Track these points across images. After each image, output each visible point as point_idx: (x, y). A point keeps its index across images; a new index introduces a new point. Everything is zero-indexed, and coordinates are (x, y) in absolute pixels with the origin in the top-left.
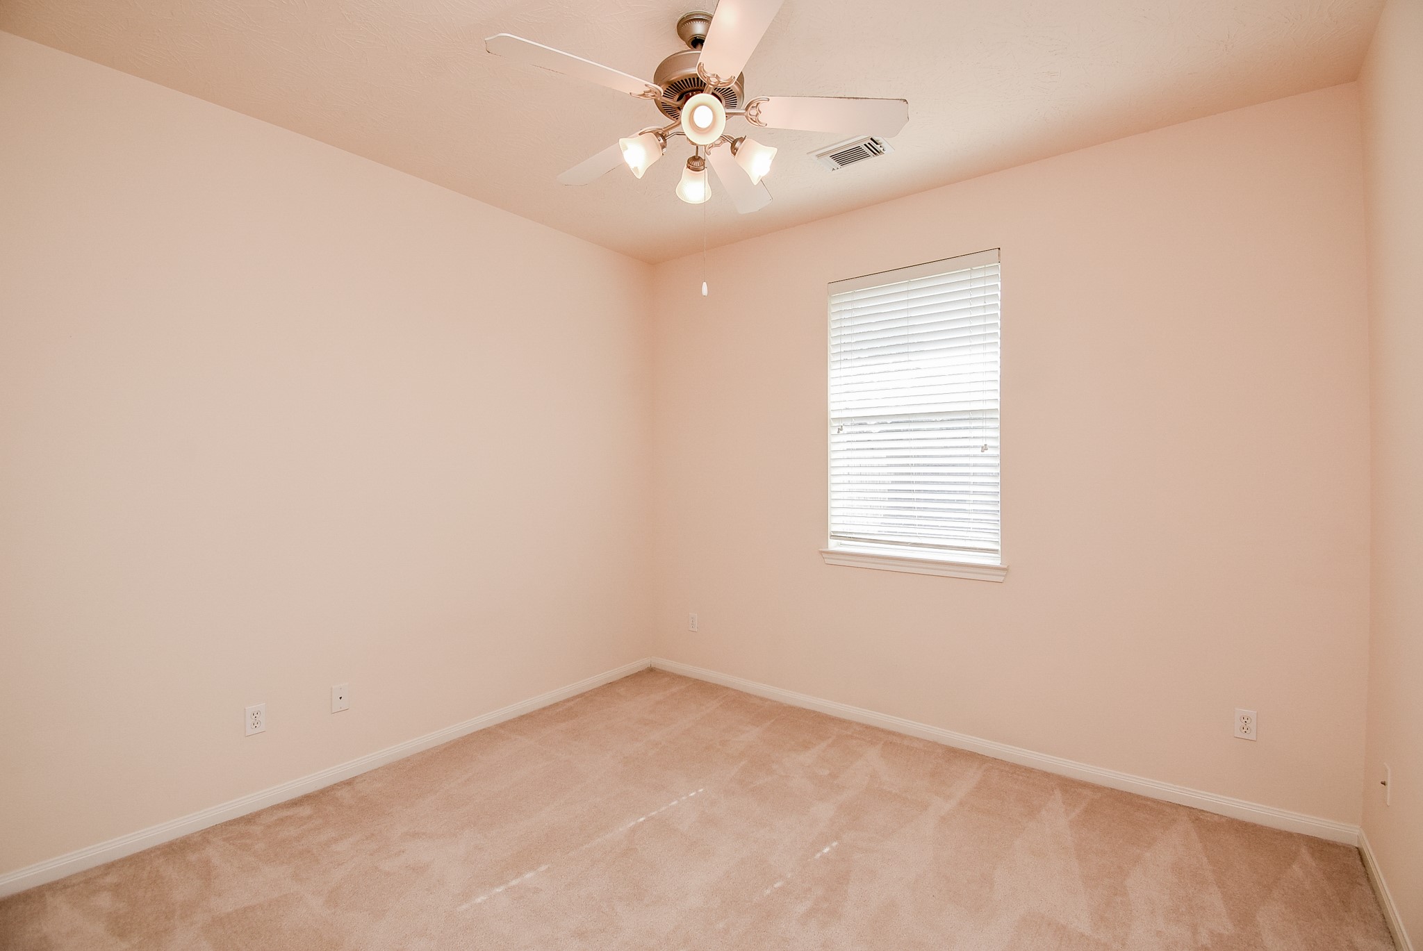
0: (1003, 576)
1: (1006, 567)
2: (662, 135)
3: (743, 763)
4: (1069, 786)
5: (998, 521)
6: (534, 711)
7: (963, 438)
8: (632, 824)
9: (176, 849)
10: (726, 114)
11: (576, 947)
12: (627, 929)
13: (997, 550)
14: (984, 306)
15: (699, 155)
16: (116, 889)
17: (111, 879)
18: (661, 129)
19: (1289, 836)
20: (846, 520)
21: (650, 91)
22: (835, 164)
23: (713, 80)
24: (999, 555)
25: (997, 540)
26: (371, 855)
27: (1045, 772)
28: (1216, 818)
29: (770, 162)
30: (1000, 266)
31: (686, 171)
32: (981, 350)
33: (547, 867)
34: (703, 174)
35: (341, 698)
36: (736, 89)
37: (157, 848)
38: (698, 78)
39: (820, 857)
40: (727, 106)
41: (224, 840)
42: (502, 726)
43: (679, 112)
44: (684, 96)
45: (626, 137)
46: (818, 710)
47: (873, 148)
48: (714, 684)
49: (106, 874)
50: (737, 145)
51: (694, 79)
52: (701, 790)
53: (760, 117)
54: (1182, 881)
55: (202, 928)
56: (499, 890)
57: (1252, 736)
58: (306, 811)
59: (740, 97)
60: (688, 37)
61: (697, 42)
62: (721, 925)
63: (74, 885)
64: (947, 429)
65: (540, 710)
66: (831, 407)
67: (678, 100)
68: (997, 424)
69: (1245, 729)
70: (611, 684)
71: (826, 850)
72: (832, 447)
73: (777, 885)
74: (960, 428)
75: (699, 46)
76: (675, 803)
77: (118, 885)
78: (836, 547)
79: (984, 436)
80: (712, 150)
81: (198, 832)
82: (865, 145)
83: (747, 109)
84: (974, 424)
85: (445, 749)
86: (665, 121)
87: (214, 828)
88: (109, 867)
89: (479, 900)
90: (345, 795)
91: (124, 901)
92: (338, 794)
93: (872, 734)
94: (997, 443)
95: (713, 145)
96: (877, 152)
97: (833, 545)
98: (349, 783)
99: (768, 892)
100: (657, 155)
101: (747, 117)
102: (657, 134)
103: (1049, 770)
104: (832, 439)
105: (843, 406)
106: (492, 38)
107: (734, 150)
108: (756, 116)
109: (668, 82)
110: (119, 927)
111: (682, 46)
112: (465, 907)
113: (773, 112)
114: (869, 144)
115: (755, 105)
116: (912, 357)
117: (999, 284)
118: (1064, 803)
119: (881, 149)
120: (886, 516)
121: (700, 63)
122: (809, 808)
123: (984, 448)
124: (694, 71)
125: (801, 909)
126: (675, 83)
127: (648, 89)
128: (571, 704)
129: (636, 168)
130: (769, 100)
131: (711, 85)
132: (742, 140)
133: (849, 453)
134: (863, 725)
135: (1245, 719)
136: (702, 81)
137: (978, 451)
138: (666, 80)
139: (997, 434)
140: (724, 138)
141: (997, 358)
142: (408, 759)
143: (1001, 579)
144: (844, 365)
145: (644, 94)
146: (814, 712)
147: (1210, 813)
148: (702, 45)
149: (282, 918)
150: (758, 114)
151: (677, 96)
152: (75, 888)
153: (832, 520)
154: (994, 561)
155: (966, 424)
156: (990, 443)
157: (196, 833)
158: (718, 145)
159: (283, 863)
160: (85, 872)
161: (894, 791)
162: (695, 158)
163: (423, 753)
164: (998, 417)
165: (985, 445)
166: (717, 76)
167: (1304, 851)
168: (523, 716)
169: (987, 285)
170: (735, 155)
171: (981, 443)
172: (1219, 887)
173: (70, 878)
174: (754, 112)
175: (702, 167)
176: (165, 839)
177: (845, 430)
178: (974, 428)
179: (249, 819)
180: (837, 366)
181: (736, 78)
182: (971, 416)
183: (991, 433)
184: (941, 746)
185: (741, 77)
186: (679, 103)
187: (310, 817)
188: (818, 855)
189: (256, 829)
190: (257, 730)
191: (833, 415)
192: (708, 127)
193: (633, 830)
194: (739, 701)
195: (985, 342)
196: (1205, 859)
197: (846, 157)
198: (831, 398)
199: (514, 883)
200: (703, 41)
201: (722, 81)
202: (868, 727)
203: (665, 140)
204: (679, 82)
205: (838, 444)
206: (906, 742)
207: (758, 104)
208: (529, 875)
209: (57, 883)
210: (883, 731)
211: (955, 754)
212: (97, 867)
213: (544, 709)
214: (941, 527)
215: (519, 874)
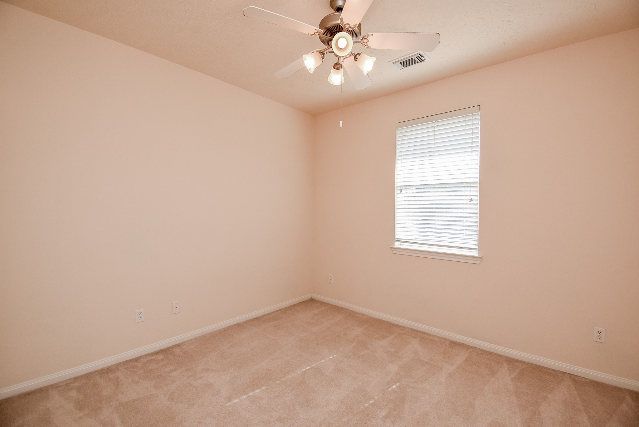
0: (479, 261)
1: (481, 257)
2: (322, 53)
3: (354, 344)
4: (511, 362)
5: (477, 235)
6: (260, 316)
7: (460, 195)
8: (304, 369)
9: (104, 372)
10: (353, 42)
11: (279, 425)
12: (302, 419)
13: (477, 249)
14: (472, 133)
15: (339, 62)
16: (79, 389)
17: (76, 384)
18: (322, 51)
19: (620, 389)
20: (403, 233)
21: (317, 32)
22: (401, 67)
23: (347, 26)
24: (477, 251)
25: (477, 244)
26: (188, 378)
27: (499, 355)
28: (584, 379)
29: (373, 64)
30: (480, 114)
31: (333, 70)
32: (470, 154)
33: (265, 387)
34: (341, 71)
35: (176, 307)
36: (357, 30)
37: (96, 371)
38: (340, 26)
39: (391, 390)
40: (353, 39)
41: (125, 368)
42: (245, 322)
43: (330, 42)
44: (333, 34)
45: (306, 54)
46: (388, 321)
47: (420, 58)
48: (340, 307)
49: (75, 382)
50: (357, 57)
51: (338, 26)
52: (335, 356)
53: (368, 44)
54: (568, 409)
55: (115, 408)
56: (244, 397)
57: (603, 341)
58: (160, 357)
59: (359, 34)
60: (335, 7)
61: (340, 9)
62: (345, 419)
63: (61, 386)
64: (453, 191)
65: (262, 316)
66: (397, 180)
67: (330, 36)
68: (478, 189)
69: (599, 337)
70: (294, 306)
71: (394, 387)
72: (397, 199)
73: (371, 402)
74: (459, 191)
75: (340, 11)
76: (323, 361)
77: (79, 387)
78: (398, 246)
79: (471, 194)
80: (345, 60)
81: (114, 365)
82: (416, 57)
83: (362, 40)
84: (466, 189)
85: (221, 332)
86: (324, 47)
87: (121, 363)
88: (76, 379)
89: (235, 401)
90: (177, 350)
91: (82, 395)
92: (174, 350)
93: (415, 333)
94: (478, 198)
95: (346, 57)
96: (421, 61)
97: (397, 245)
98: (179, 345)
99: (367, 405)
100: (320, 62)
101: (362, 43)
102: (320, 52)
103: (501, 353)
104: (397, 196)
105: (403, 180)
106: (247, 8)
107: (356, 59)
108: (366, 43)
109: (326, 28)
110: (80, 406)
111: (332, 11)
112: (229, 404)
113: (374, 41)
114: (418, 56)
115: (366, 38)
116: (436, 158)
117: (480, 122)
118: (508, 369)
119: (424, 59)
120: (419, 232)
121: (341, 18)
122: (385, 366)
123: (471, 200)
124: (338, 22)
125: (383, 413)
126: (329, 28)
127: (317, 31)
128: (276, 313)
129: (310, 69)
130: (373, 35)
131: (346, 28)
132: (359, 54)
133: (404, 202)
134: (411, 329)
135: (599, 333)
136: (341, 26)
137: (468, 202)
138: (325, 27)
139: (478, 194)
140: (351, 54)
141: (478, 157)
142: (204, 336)
143: (478, 262)
144: (403, 161)
145: (314, 34)
146: (387, 322)
147: (580, 377)
148: (342, 11)
149: (149, 405)
150: (367, 42)
151: (330, 35)
152: (61, 387)
153: (396, 233)
154: (475, 254)
155: (462, 189)
156: (474, 198)
157: (113, 365)
158: (348, 58)
159: (150, 380)
160: (66, 381)
161: (426, 360)
162: (337, 64)
163: (211, 333)
164: (478, 185)
165: (472, 199)
166: (349, 24)
167: (628, 397)
168: (255, 318)
169: (473, 123)
170: (356, 61)
171: (470, 198)
172: (586, 413)
173: (59, 383)
174: (365, 41)
175: (340, 68)
176: (100, 367)
177: (404, 191)
178: (467, 191)
179: (136, 360)
180: (400, 161)
181: (358, 25)
182: (465, 185)
183: (475, 193)
184: (447, 340)
185: (360, 25)
186: (330, 38)
187: (162, 360)
188: (390, 389)
189: (139, 364)
190: (140, 321)
191: (397, 184)
192: (344, 48)
193: (305, 373)
194: (351, 315)
195: (472, 150)
196: (579, 399)
197: (406, 63)
198: (397, 177)
199: (251, 394)
200: (343, 9)
201: (351, 26)
202: (412, 330)
203: (324, 55)
204: (331, 28)
205: (400, 198)
206: (431, 338)
207: (367, 37)
208: (257, 391)
209: (54, 385)
210: (420, 332)
211: (454, 344)
212: (71, 379)
213: (264, 315)
214: (449, 237)
215: (253, 390)
